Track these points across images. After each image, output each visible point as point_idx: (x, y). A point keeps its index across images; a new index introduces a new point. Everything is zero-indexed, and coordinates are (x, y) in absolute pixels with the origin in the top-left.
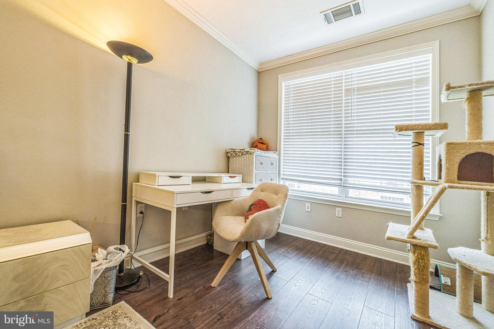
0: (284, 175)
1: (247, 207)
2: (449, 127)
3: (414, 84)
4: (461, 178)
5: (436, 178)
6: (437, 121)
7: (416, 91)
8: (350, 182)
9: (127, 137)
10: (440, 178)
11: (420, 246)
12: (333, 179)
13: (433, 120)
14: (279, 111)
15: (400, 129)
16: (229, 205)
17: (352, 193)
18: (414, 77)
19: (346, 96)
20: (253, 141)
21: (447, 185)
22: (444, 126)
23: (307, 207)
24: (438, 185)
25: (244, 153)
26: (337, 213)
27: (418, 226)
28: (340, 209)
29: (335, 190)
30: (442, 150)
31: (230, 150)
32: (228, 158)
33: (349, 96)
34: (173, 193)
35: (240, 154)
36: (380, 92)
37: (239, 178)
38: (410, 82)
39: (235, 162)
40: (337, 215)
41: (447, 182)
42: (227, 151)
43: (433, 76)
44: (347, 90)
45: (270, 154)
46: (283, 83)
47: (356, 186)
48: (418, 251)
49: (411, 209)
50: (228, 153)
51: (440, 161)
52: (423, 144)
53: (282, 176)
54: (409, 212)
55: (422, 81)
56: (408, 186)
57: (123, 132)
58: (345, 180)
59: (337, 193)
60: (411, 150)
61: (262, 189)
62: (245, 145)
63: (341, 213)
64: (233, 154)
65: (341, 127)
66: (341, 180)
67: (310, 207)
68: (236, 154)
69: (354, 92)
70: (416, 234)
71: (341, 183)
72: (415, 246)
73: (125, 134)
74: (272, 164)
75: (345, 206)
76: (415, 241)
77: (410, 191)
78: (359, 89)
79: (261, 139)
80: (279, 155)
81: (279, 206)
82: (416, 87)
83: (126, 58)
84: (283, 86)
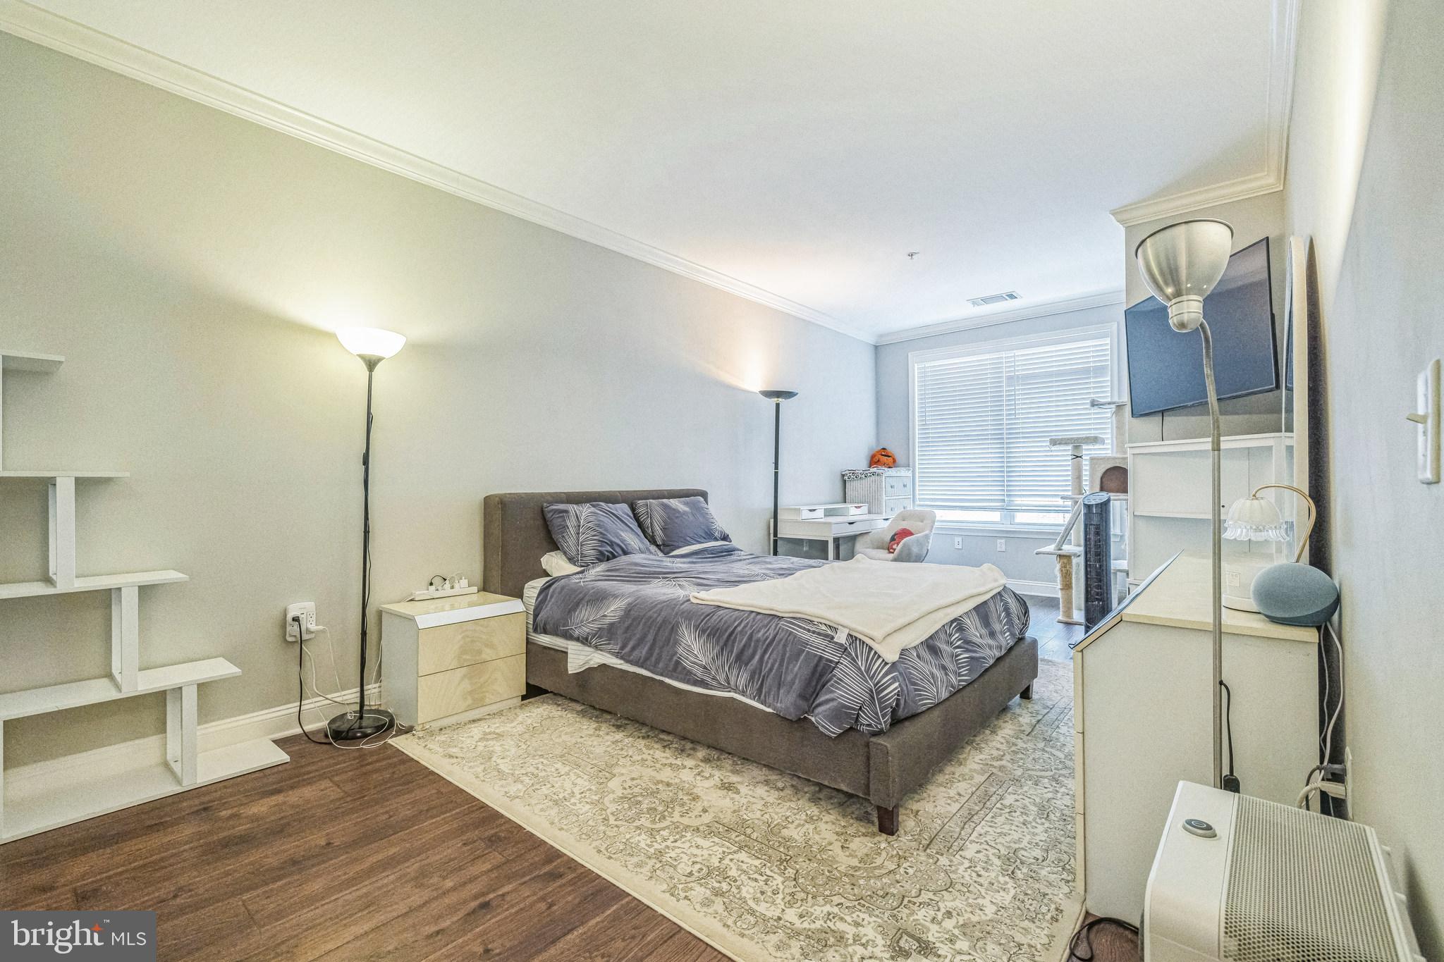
1: (888, 538)
3: (1091, 374)
4: (1103, 489)
7: (1094, 382)
8: (1016, 502)
9: (776, 474)
11: (1064, 556)
12: (992, 500)
14: (910, 404)
15: (1054, 442)
16: (867, 538)
17: (1021, 518)
19: (1006, 386)
20: (872, 453)
22: (1097, 440)
23: (956, 543)
26: (999, 545)
27: (1062, 544)
28: (1003, 541)
29: (995, 516)
31: (847, 472)
32: (844, 482)
33: (1012, 386)
34: (830, 523)
36: (1052, 382)
37: (865, 509)
38: (1086, 371)
39: (854, 488)
40: (999, 548)
42: (841, 473)
43: (1112, 362)
44: (1010, 378)
45: (902, 472)
46: (917, 364)
47: (1023, 508)
48: (1062, 561)
50: (843, 476)
52: (1080, 457)
53: (918, 503)
55: (1099, 371)
57: (773, 471)
58: (1010, 501)
59: (998, 519)
60: (1070, 463)
61: (903, 517)
62: (861, 464)
63: (1004, 545)
64: (849, 476)
65: (1002, 429)
66: (1003, 501)
67: (961, 543)
69: (1018, 381)
71: (1004, 506)
72: (1060, 556)
73: (775, 472)
74: (905, 486)
75: (1009, 536)
78: (1025, 377)
79: (884, 449)
80: (914, 472)
81: (927, 532)
82: (1095, 377)
83: (775, 400)
84: (916, 369)
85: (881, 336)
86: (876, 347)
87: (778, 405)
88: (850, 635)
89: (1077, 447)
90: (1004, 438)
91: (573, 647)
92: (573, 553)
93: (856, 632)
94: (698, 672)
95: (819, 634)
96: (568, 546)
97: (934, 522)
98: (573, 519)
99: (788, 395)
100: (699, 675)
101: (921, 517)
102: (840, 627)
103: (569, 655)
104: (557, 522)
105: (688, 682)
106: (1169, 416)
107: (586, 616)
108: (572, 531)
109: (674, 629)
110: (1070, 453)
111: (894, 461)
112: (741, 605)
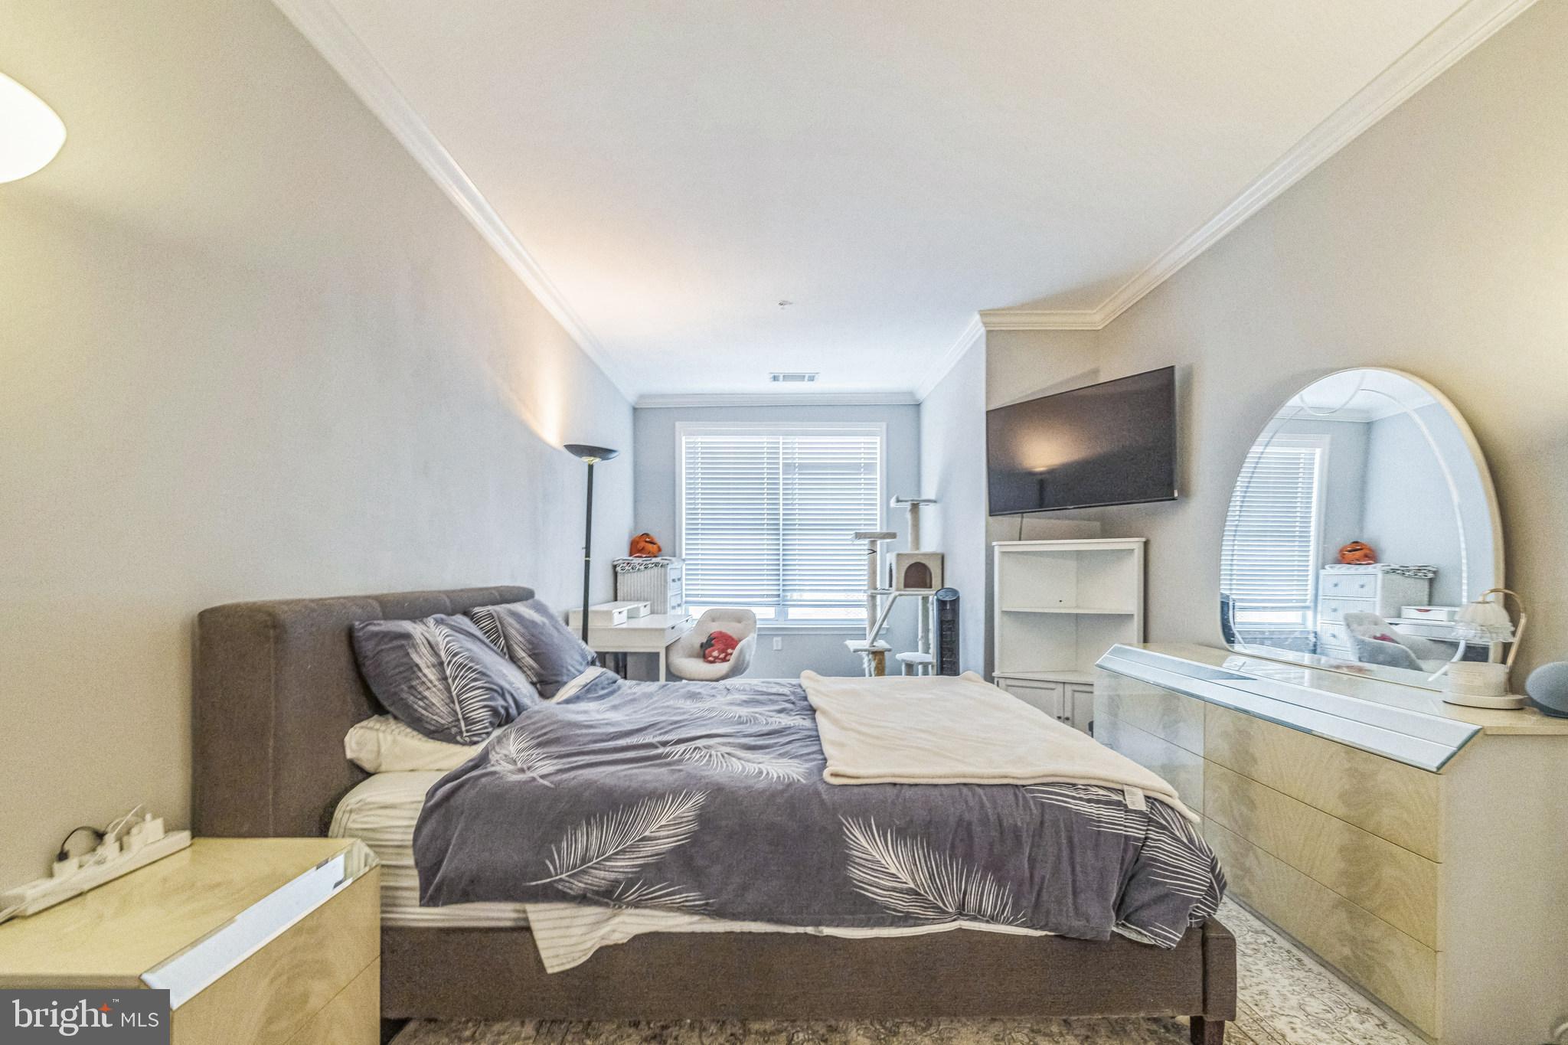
0: (687, 595)
2: (898, 537)
3: (862, 470)
4: (906, 585)
5: (887, 587)
6: (885, 531)
7: (865, 479)
8: (792, 598)
9: (587, 563)
10: (891, 586)
12: (762, 596)
13: (881, 528)
14: (677, 483)
17: (794, 613)
18: (862, 461)
19: (783, 474)
20: (632, 539)
21: (897, 593)
22: (893, 536)
24: (890, 593)
25: (650, 566)
26: (775, 644)
27: (874, 640)
28: (779, 639)
29: (770, 612)
30: (891, 558)
32: (616, 574)
33: (789, 474)
35: (642, 567)
36: (827, 474)
38: (857, 466)
39: (631, 582)
40: (775, 648)
41: (897, 590)
42: (615, 563)
43: (881, 461)
44: (787, 465)
46: (683, 438)
47: (799, 603)
48: (877, 658)
49: (866, 625)
50: (615, 567)
51: (891, 571)
52: (876, 553)
53: (685, 598)
54: (865, 628)
55: (869, 468)
56: (863, 597)
57: (583, 559)
58: (784, 596)
59: (773, 616)
61: (713, 618)
63: (780, 644)
64: (627, 568)
65: (778, 519)
66: (779, 596)
68: (632, 568)
69: (795, 469)
70: (874, 644)
71: (778, 601)
72: (873, 653)
73: (586, 561)
74: (679, 579)
75: (785, 633)
76: (875, 649)
77: (865, 603)
78: (802, 466)
79: (647, 534)
82: (865, 474)
83: (587, 460)
84: (684, 442)
85: (642, 397)
86: (635, 410)
87: (591, 467)
88: (1147, 798)
89: (873, 543)
90: (780, 528)
91: (542, 916)
92: (445, 720)
93: (1154, 791)
94: (902, 904)
95: (1098, 802)
96: (429, 706)
97: (755, 622)
98: (425, 650)
99: (603, 453)
100: (899, 908)
101: (739, 618)
102: (1126, 788)
103: (538, 935)
104: (390, 658)
105: (880, 923)
106: (1028, 517)
107: (594, 847)
108: (431, 674)
109: (837, 841)
110: (866, 548)
111: (660, 550)
112: (940, 777)
